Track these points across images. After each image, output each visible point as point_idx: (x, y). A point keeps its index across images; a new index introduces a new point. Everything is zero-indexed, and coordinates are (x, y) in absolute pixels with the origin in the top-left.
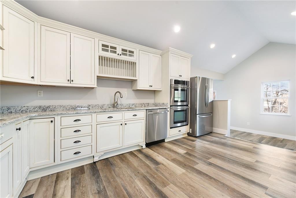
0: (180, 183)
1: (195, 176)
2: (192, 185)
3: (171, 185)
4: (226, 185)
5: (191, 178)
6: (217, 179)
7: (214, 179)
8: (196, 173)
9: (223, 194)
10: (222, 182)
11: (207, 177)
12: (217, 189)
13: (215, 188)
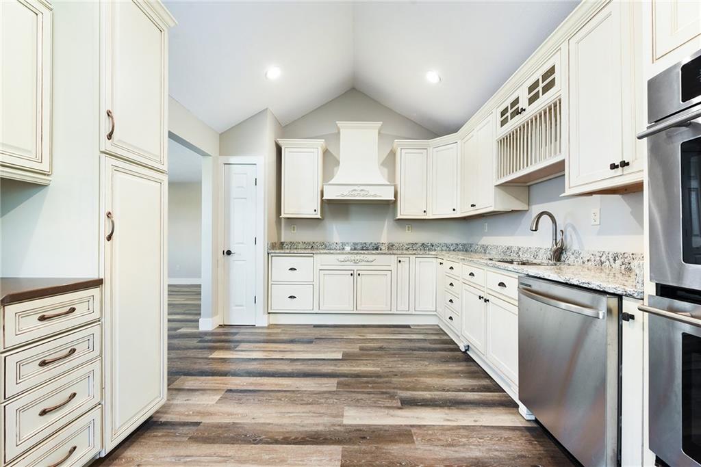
0: (327, 398)
1: (317, 425)
2: (309, 406)
3: (335, 389)
4: (249, 442)
5: (321, 416)
6: (271, 446)
7: (276, 442)
8: (321, 431)
9: (253, 421)
10: (259, 446)
11: (293, 438)
12: (264, 424)
13: (269, 424)
